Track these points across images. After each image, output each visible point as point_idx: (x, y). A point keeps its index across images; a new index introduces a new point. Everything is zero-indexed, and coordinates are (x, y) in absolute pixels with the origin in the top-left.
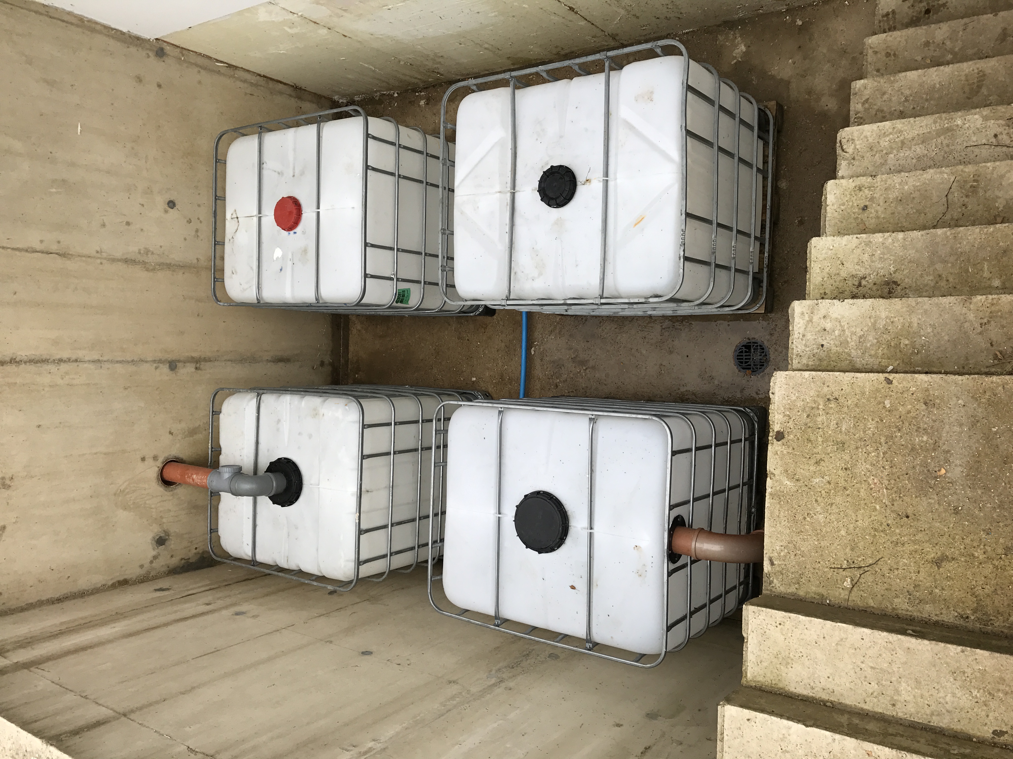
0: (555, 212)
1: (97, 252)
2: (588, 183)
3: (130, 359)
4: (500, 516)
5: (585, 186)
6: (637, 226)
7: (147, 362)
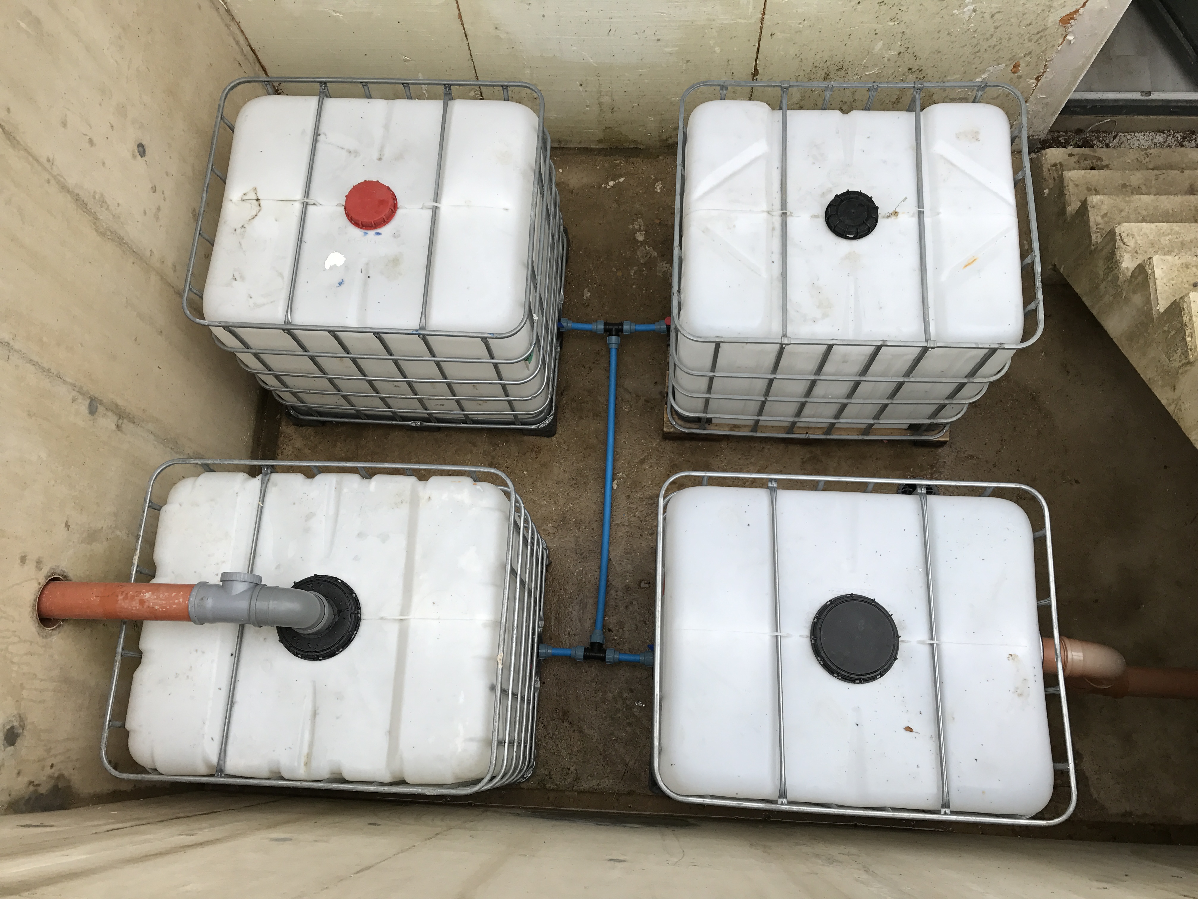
0: (845, 246)
1: (48, 160)
2: (893, 217)
3: (46, 366)
4: (776, 634)
5: (889, 220)
6: (967, 268)
7: (65, 382)
